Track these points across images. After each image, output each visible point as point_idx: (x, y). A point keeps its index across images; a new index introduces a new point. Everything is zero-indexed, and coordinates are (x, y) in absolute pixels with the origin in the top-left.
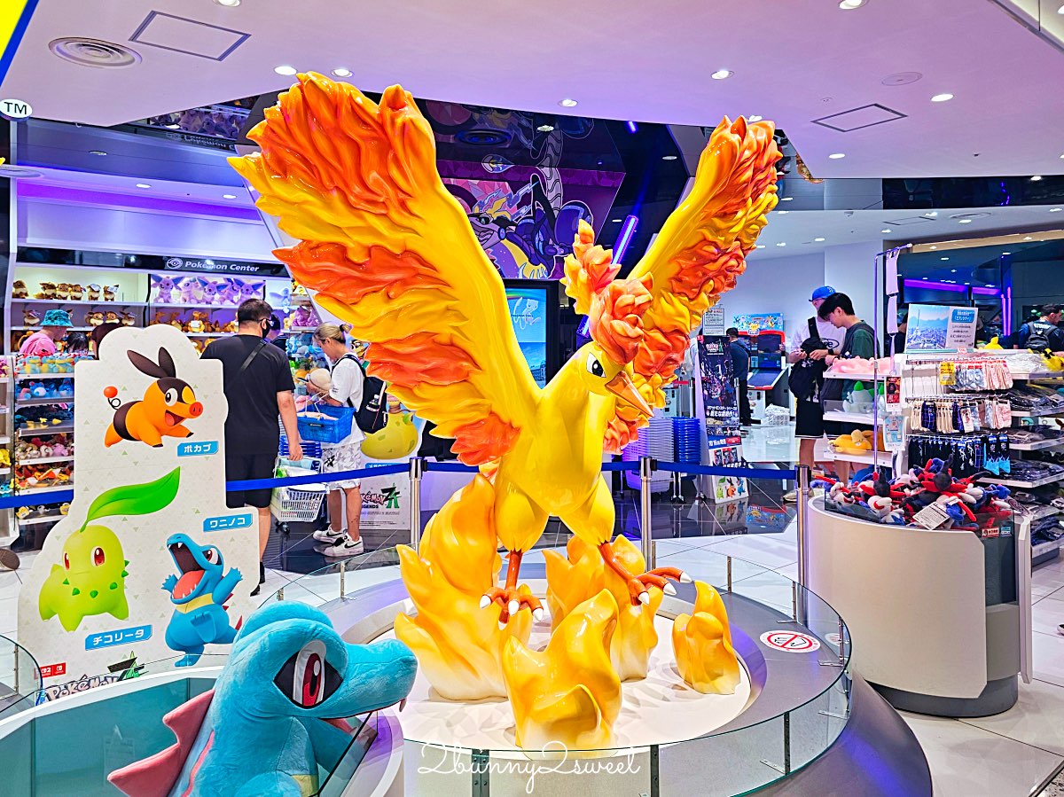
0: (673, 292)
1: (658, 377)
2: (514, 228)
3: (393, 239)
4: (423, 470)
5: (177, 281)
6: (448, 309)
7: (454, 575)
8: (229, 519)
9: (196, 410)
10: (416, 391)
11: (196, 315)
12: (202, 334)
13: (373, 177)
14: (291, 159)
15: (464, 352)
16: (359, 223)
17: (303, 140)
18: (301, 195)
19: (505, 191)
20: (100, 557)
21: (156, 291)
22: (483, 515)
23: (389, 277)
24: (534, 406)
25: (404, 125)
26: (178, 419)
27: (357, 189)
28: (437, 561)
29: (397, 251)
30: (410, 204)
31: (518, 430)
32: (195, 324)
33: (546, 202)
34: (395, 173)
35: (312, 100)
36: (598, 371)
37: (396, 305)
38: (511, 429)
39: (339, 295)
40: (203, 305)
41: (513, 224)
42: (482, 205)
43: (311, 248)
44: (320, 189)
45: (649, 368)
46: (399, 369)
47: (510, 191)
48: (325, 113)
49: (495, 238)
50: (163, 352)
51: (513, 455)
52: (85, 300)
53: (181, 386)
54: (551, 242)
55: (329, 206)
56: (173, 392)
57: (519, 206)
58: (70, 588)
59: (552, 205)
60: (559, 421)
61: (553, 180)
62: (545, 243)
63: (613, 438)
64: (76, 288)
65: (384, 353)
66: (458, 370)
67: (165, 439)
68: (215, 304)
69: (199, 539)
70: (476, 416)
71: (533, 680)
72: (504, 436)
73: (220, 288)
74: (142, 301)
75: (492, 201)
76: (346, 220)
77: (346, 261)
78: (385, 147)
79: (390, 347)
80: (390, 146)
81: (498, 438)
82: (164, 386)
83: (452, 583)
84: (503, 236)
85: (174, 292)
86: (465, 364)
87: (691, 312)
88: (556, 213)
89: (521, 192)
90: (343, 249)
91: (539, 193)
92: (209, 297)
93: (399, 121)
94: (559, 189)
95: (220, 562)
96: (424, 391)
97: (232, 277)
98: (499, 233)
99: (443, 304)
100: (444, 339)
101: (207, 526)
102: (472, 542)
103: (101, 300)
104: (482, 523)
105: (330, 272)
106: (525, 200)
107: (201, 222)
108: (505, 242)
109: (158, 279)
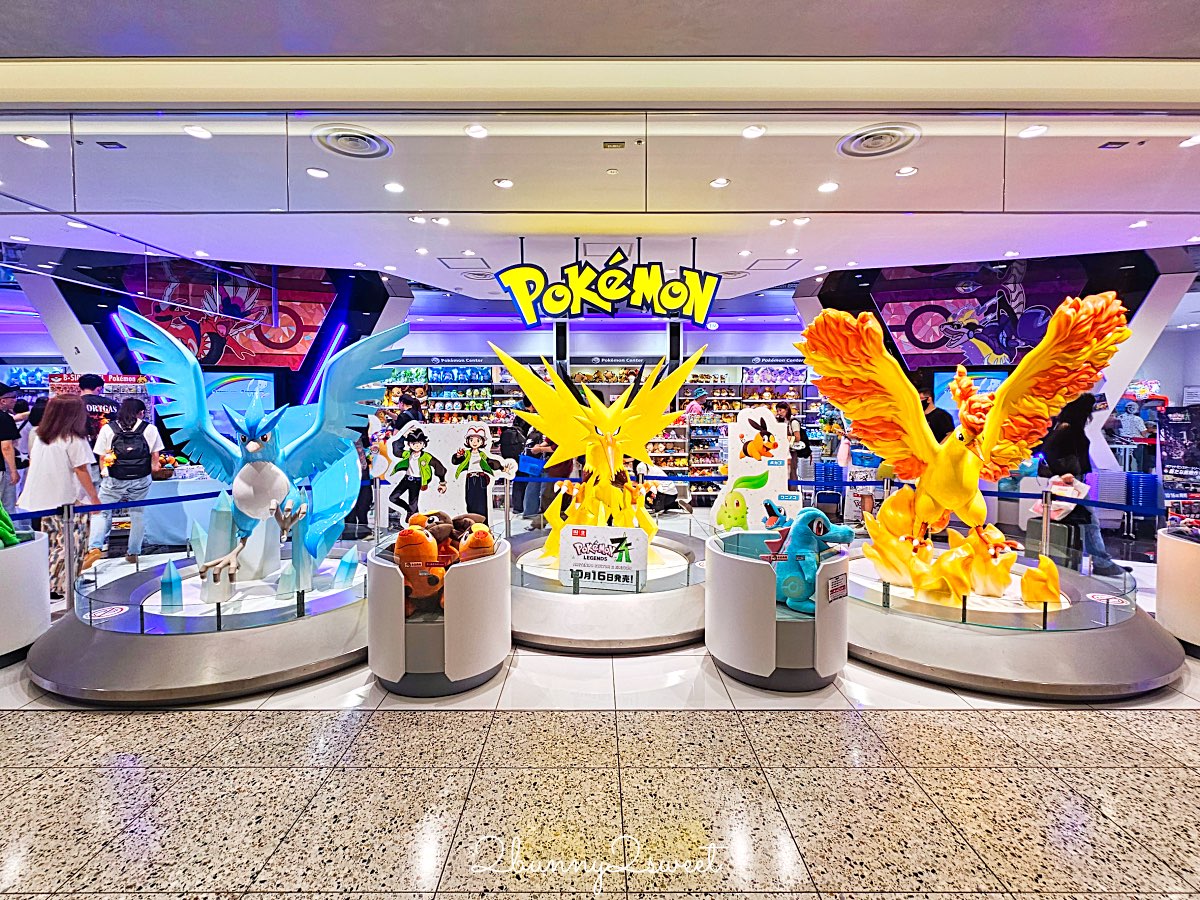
0: (1033, 395)
1: (1024, 442)
2: (981, 330)
3: (863, 376)
4: (891, 485)
5: (757, 370)
6: (890, 406)
7: (890, 527)
8: (789, 496)
9: (775, 446)
10: (875, 443)
11: (767, 389)
12: (770, 401)
13: (853, 350)
14: (819, 344)
15: (898, 426)
16: (847, 369)
17: (823, 336)
18: (823, 359)
19: (974, 305)
20: (738, 504)
21: (746, 376)
22: (907, 502)
23: (862, 391)
24: (935, 454)
25: (867, 330)
26: (768, 449)
27: (847, 355)
28: (883, 522)
29: (866, 380)
30: (871, 361)
31: (926, 465)
32: (766, 395)
33: (1010, 310)
34: (863, 348)
35: (828, 321)
36: (961, 439)
37: (865, 404)
38: (923, 464)
39: (839, 399)
40: (771, 383)
41: (980, 327)
42: (955, 316)
43: (827, 380)
44: (831, 356)
45: (1015, 437)
46: (865, 432)
47: (979, 304)
48: (833, 326)
49: (965, 337)
50: (762, 420)
51: (925, 476)
52: (712, 383)
53: (769, 434)
54: (1013, 338)
55: (834, 362)
56: (766, 437)
57: (986, 314)
58: (727, 515)
59: (1016, 311)
60: (949, 461)
61: (1017, 292)
62: (1008, 339)
63: (987, 473)
64: (708, 377)
65: (859, 426)
66: (896, 434)
67: (762, 457)
68: (778, 383)
69: (776, 503)
70: (904, 456)
71: (924, 574)
72: (919, 468)
73: (780, 373)
74: (739, 383)
75: (963, 312)
76: (842, 368)
77: (842, 385)
78: (859, 339)
79: (863, 423)
80: (861, 338)
81: (916, 467)
82: (762, 434)
83: (889, 531)
84: (971, 336)
85: (755, 376)
86: (898, 431)
87: (1049, 406)
88: (1019, 316)
89: (988, 304)
90: (841, 380)
91: (1003, 304)
92: (774, 379)
93: (865, 328)
94: (1022, 298)
95: (785, 514)
96: (877, 443)
97: (788, 366)
98: (968, 334)
99: (888, 403)
100: (887, 419)
101: (780, 498)
102: (900, 515)
103: (719, 383)
104: (907, 507)
105: (834, 390)
106: (992, 309)
107: (771, 335)
108: (974, 340)
109: (748, 370)
